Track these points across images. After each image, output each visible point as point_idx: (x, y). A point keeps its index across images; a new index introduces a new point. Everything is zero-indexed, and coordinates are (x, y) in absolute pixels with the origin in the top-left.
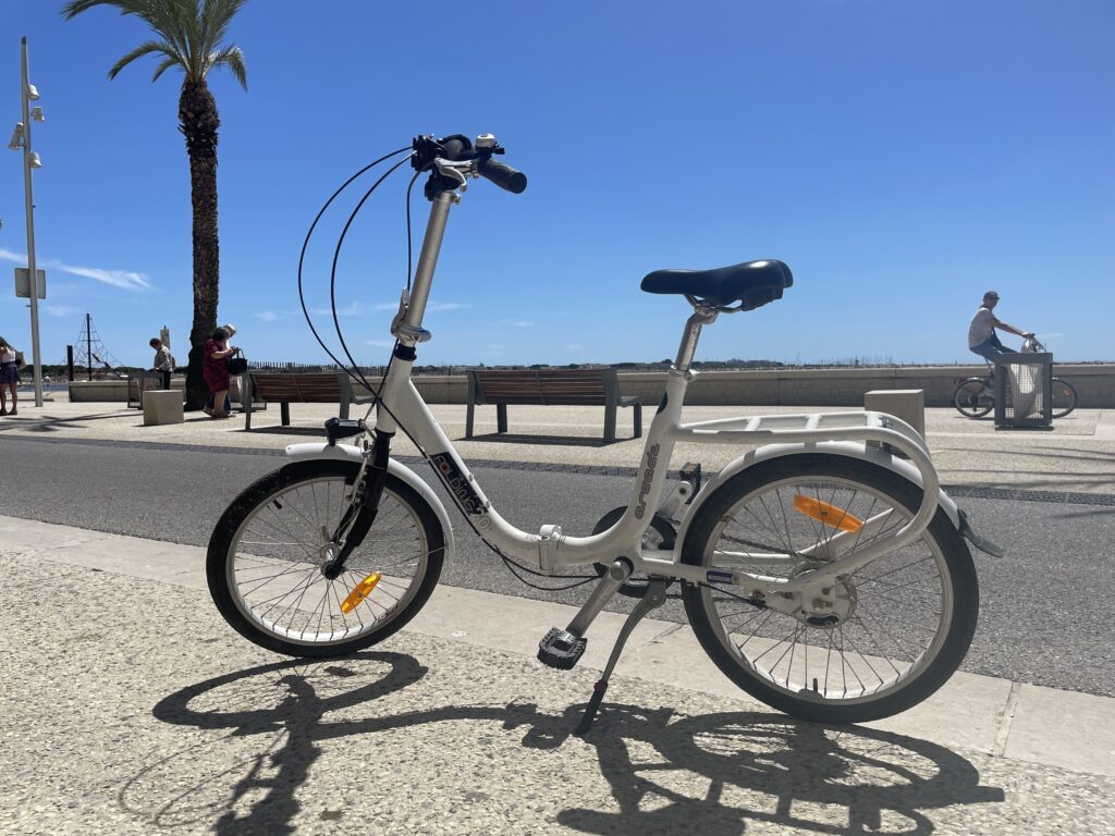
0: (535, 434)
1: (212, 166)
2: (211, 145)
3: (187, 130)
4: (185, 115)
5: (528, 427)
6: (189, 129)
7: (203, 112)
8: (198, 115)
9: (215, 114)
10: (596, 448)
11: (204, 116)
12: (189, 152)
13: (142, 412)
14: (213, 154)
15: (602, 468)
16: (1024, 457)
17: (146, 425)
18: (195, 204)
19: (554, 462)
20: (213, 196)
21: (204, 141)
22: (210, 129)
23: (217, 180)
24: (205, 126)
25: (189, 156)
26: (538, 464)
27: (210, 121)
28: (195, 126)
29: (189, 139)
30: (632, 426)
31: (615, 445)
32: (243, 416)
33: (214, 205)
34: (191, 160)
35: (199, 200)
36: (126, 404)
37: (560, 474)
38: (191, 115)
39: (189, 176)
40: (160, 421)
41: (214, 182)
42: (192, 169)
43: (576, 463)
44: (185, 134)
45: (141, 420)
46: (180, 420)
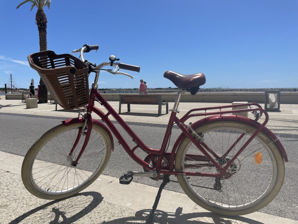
0: (138, 112)
1: (45, 34)
2: (45, 28)
3: (38, 24)
4: (37, 19)
5: (136, 110)
6: (39, 23)
7: (42, 19)
8: (41, 20)
9: (46, 19)
10: (156, 118)
11: (43, 20)
12: (39, 30)
13: (25, 104)
14: (45, 31)
15: (159, 124)
16: (276, 121)
17: (27, 108)
18: (40, 45)
19: (145, 122)
20: (46, 43)
21: (43, 27)
22: (45, 24)
23: (47, 38)
24: (43, 23)
25: (39, 31)
26: (140, 123)
27: (45, 21)
28: (40, 23)
29: (38, 26)
30: (166, 110)
31: (161, 116)
32: (55, 105)
33: (46, 45)
34: (39, 32)
35: (42, 44)
36: (21, 100)
37: (147, 127)
38: (39, 20)
39: (39, 37)
40: (31, 107)
41: (46, 39)
42: (39, 35)
43: (151, 123)
44: (37, 25)
45: (25, 107)
46: (37, 107)
